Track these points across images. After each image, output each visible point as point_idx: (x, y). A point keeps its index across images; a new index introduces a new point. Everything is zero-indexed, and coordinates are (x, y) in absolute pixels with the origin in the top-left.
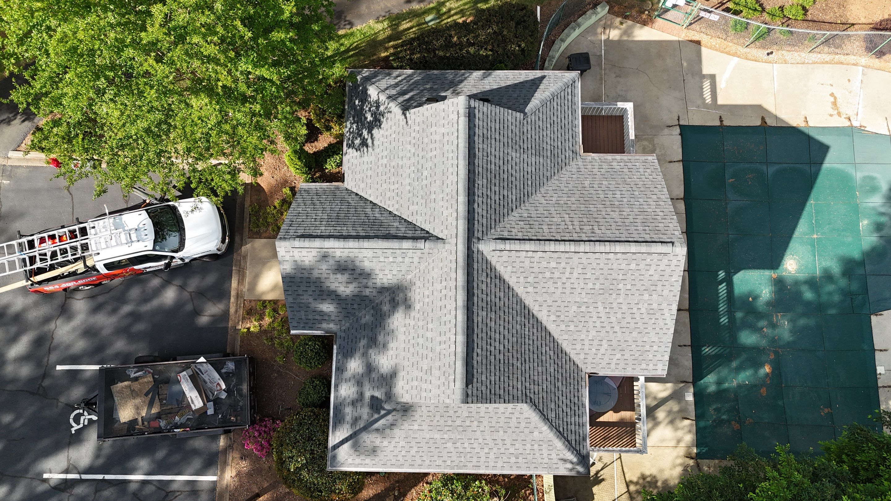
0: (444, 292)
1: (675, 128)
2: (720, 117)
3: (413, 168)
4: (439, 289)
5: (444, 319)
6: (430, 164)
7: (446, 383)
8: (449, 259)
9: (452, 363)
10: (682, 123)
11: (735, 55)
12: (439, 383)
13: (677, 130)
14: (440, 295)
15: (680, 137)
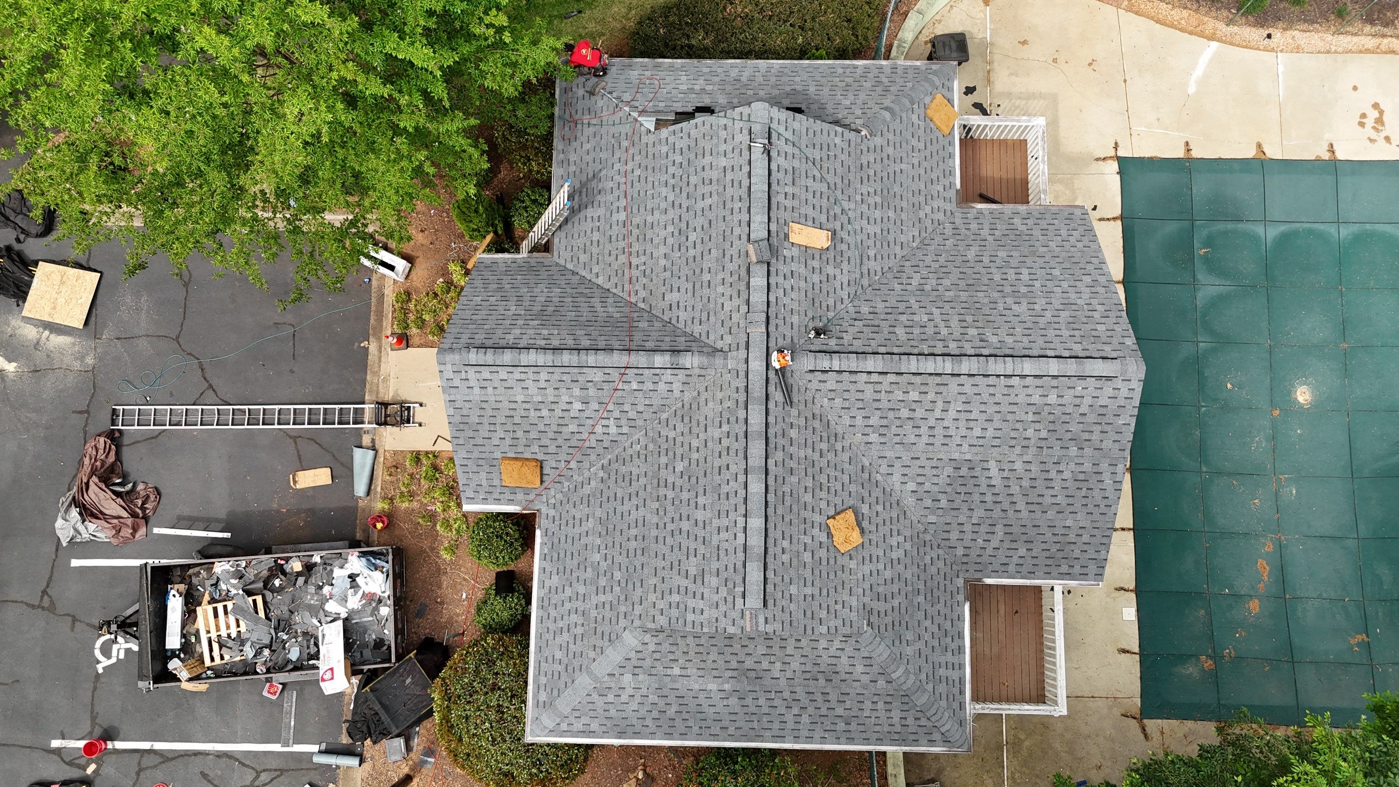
0: (725, 442)
1: (1110, 162)
2: (1187, 144)
3: (670, 229)
4: (717, 435)
5: (725, 489)
6: (700, 221)
7: (730, 599)
8: (734, 384)
9: (739, 565)
10: (1121, 153)
11: (1211, 38)
12: (715, 598)
13: (1114, 166)
14: (718, 448)
15: (1118, 177)
